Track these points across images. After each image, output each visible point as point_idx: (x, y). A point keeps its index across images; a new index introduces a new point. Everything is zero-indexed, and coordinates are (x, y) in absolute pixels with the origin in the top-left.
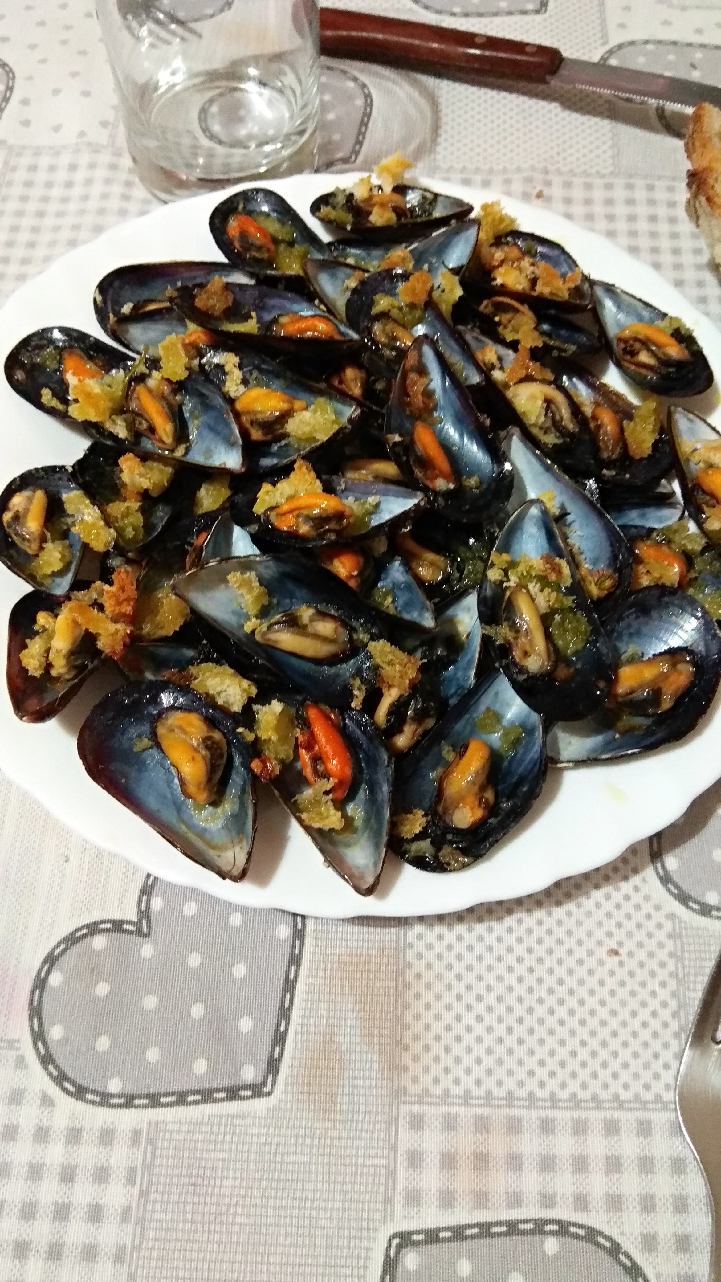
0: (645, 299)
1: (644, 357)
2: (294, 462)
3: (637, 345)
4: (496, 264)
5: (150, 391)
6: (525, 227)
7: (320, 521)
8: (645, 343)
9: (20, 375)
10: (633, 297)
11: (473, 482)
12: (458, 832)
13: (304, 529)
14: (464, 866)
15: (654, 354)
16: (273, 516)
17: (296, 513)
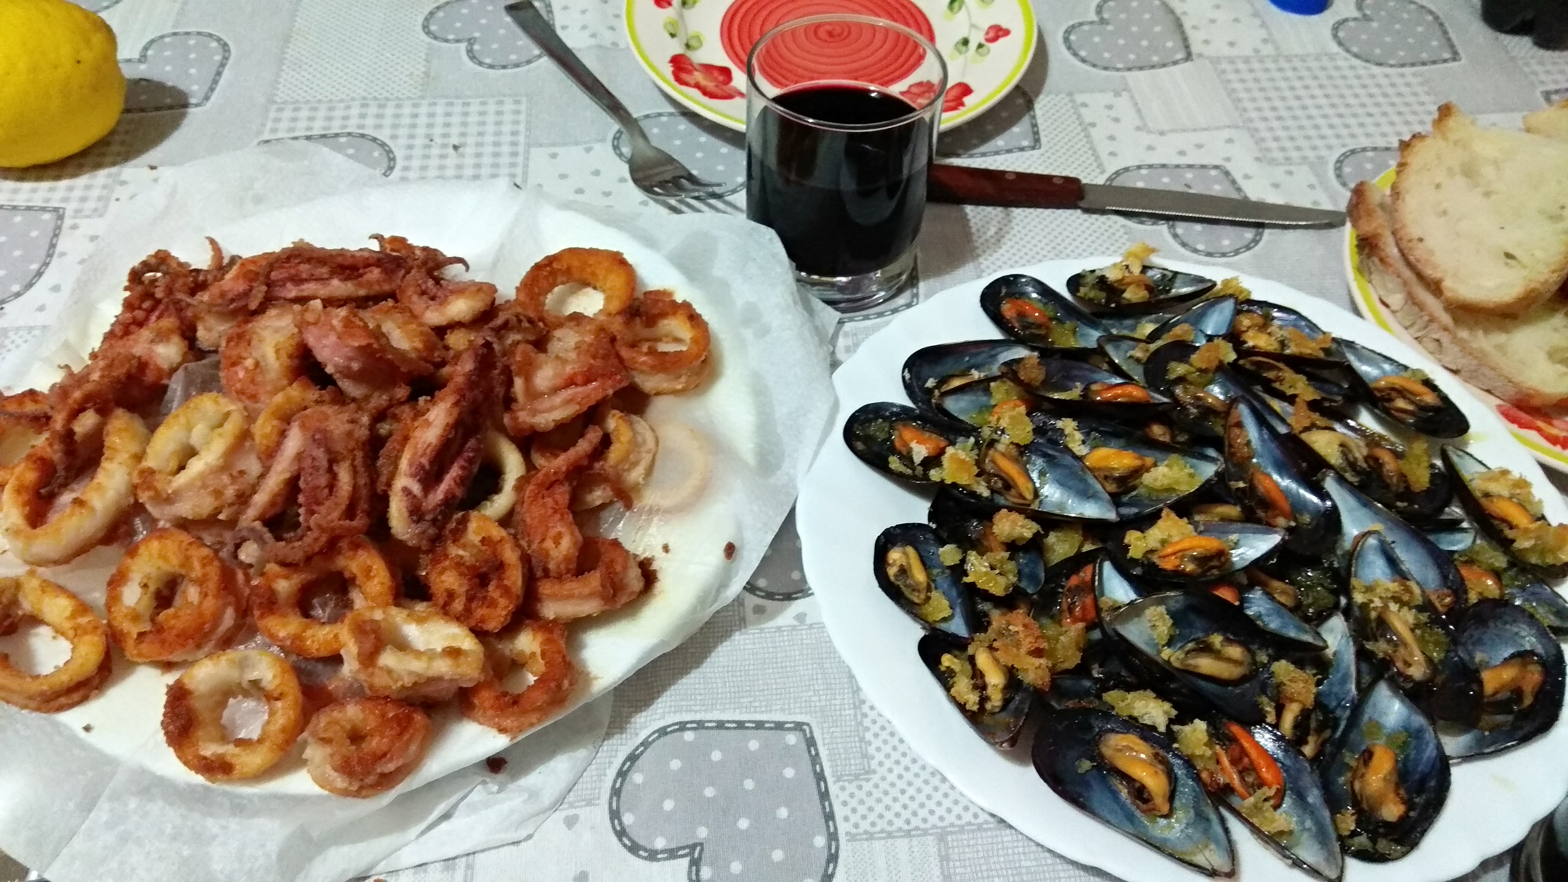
0: (1384, 353)
1: (1401, 403)
2: (1161, 510)
3: (1394, 394)
4: (1244, 329)
5: (1003, 454)
6: (1256, 296)
7: (1203, 560)
8: (1402, 392)
9: (860, 446)
10: (1374, 352)
11: (1306, 518)
12: (1387, 824)
13: (1190, 567)
14: (1404, 855)
15: (1412, 402)
16: (1155, 559)
17: (1179, 555)
